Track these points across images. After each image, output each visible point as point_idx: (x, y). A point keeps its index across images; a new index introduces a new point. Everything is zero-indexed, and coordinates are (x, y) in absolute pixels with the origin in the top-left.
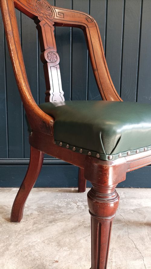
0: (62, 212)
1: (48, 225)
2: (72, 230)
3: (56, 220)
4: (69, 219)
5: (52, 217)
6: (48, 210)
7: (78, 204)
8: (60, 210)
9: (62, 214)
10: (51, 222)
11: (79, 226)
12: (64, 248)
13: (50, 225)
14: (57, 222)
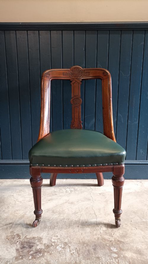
0: (56, 195)
1: (48, 202)
2: (61, 204)
3: (53, 199)
4: (60, 199)
5: (50, 197)
6: (48, 193)
7: (67, 190)
8: (55, 193)
9: (56, 196)
10: (49, 200)
11: (66, 202)
12: (56, 214)
13: (49, 202)
14: (53, 200)
